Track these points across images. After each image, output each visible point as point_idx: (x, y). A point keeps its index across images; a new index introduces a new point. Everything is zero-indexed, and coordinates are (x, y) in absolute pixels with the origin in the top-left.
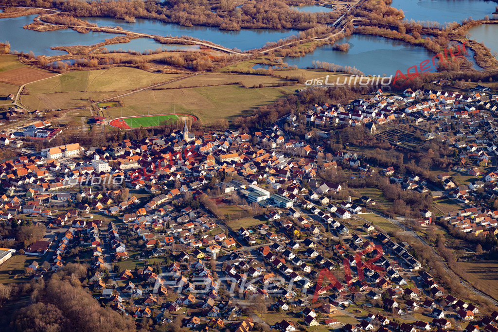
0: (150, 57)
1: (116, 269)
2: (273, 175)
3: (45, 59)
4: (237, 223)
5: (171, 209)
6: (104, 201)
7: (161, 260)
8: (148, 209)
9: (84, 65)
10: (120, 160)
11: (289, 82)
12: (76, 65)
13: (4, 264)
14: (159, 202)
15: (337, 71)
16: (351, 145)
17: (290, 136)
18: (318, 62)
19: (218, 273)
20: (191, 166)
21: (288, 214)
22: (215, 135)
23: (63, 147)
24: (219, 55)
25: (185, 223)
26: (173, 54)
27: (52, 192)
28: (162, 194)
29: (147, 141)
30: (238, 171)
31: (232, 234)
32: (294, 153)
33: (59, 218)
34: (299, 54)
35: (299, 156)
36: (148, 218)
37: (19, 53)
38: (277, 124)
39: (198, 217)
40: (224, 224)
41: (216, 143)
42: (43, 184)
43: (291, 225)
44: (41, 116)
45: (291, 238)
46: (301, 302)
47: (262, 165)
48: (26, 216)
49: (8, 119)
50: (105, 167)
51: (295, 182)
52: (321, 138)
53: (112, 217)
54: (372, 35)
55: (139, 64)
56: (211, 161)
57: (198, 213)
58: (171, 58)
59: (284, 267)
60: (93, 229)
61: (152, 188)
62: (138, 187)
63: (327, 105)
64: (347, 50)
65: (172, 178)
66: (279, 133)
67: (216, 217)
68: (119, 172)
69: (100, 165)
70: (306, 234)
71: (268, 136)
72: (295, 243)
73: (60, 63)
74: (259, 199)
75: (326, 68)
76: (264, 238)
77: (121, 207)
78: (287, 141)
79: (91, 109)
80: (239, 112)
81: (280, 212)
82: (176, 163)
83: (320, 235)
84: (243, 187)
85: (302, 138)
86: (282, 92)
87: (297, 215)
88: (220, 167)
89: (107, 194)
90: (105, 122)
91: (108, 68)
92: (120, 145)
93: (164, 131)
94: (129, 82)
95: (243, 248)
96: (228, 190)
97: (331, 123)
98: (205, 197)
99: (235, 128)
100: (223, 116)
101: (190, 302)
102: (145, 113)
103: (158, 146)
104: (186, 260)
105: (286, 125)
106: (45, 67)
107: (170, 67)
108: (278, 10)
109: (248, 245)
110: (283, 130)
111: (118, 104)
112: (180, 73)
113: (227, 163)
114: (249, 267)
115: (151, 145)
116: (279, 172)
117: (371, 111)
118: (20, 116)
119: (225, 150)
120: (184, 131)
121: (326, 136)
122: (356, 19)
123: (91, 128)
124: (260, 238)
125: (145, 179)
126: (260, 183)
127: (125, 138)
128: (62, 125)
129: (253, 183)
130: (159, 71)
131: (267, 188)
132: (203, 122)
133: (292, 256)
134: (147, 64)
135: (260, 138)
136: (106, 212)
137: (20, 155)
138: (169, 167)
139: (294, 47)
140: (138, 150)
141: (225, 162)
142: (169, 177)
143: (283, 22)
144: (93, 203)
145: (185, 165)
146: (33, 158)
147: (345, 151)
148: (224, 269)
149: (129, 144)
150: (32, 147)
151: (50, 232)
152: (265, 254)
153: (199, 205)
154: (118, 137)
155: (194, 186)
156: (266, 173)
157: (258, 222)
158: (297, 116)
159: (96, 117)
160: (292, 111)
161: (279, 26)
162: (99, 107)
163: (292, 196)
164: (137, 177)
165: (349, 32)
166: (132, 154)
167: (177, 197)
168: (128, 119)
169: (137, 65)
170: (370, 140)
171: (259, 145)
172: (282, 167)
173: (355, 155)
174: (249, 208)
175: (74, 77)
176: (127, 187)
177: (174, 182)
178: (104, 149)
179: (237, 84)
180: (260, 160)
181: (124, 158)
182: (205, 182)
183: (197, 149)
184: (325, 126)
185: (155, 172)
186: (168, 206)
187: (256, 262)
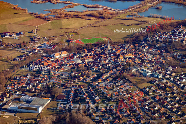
0: (85, 13)
3: (43, 15)
4: (141, 85)
5: (112, 79)
6: (83, 76)
7: (115, 103)
8: (102, 79)
9: (59, 17)
10: (85, 58)
11: (143, 23)
12: (56, 17)
13: (48, 105)
14: (106, 76)
15: (160, 18)
16: (176, 49)
17: (150, 46)
18: (152, 14)
19: (140, 108)
20: (114, 60)
21: (161, 81)
22: (119, 46)
23: (60, 53)
24: (111, 12)
25: (119, 86)
26: (93, 12)
27: (60, 72)
28: (106, 73)
29: (93, 49)
30: (134, 61)
31: (141, 90)
32: (153, 53)
33: (66, 84)
34: (143, 11)
35: (155, 54)
36: (103, 83)
37: (32, 13)
38: (144, 41)
39: (124, 83)
40: (136, 86)
41: (121, 50)
42: (56, 69)
43: (164, 85)
44: (47, 39)
45: (166, 92)
46: (179, 121)
47: (142, 59)
48: (52, 83)
49: (34, 41)
50: (79, 61)
51: (158, 66)
52: (163, 47)
53: (87, 83)
54: (169, 2)
55: (81, 17)
56: (121, 57)
57: (124, 81)
58: (93, 13)
59: (167, 105)
60: (82, 89)
61: (101, 70)
62: (94, 70)
63: (161, 32)
64: (161, 9)
66: (145, 45)
67: (132, 83)
68: (85, 63)
69: (77, 60)
70: (171, 89)
71: (141, 46)
72: (168, 94)
73: (50, 17)
74: (148, 74)
75: (156, 16)
76: (155, 92)
77: (90, 79)
78: (149, 48)
79: (66, 36)
80: (126, 36)
81: (158, 80)
82: (107, 59)
83: (177, 90)
84: (139, 69)
85: (155, 46)
86: (141, 27)
87: (165, 81)
88: (126, 60)
89: (83, 73)
90: (74, 42)
91: (69, 18)
92: (82, 51)
93: (99, 45)
94: (79, 24)
95: (147, 97)
96: (133, 71)
97: (166, 40)
98: (125, 74)
99: (127, 43)
100: (120, 38)
101: (133, 122)
102: (89, 37)
103: (98, 52)
104: (126, 103)
105: (148, 41)
106: (43, 19)
107: (93, 17)
109: (149, 95)
110: (146, 43)
111: (76, 33)
112: (98, 20)
113: (128, 58)
114: (152, 105)
115: (95, 51)
116: (150, 62)
117: (180, 35)
118: (39, 40)
119: (125, 52)
120: (108, 45)
121: (165, 46)
123: (68, 44)
124: (153, 92)
125: (97, 66)
126: (145, 66)
127: (84, 48)
128: (57, 43)
129: (142, 67)
130: (89, 19)
131: (148, 69)
132: (113, 41)
133: (169, 100)
134: (84, 16)
135: (138, 47)
136: (85, 81)
137: (43, 56)
138: (105, 60)
139: (141, 8)
140: (90, 53)
141: (127, 58)
142: (106, 65)
144: (78, 77)
145: (112, 60)
146: (48, 58)
147: (174, 52)
148: (142, 106)
149: (86, 51)
150: (47, 53)
151: (64, 90)
152: (157, 99)
153: (123, 77)
154: (81, 48)
155: (118, 68)
156: (145, 62)
157: (149, 85)
158: (151, 37)
159: (70, 40)
160: (149, 35)
162: (69, 35)
163: (160, 73)
164: (93, 65)
165: (160, 1)
166: (88, 55)
167: (112, 74)
168: (82, 40)
169: (80, 17)
170: (184, 47)
171: (138, 50)
172: (150, 59)
173: (179, 53)
174: (145, 78)
175: (56, 23)
176: (90, 70)
177: (109, 67)
178: (76, 53)
179: (122, 24)
180: (141, 56)
181: (86, 57)
182: (122, 67)
183: (114, 52)
184: (164, 42)
185: (100, 63)
186: (110, 78)
187: (154, 103)
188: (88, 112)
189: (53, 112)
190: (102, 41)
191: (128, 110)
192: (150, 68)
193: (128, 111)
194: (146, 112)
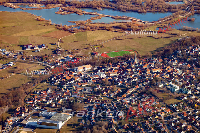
0: (112, 25)
1: (120, 124)
2: (177, 78)
3: (67, 27)
4: (168, 101)
5: (137, 94)
6: (106, 91)
7: (140, 120)
8: (127, 95)
9: (84, 29)
10: (109, 72)
11: (173, 36)
12: (81, 29)
13: (69, 121)
14: (131, 92)
15: (193, 30)
17: (180, 60)
18: (184, 26)
19: (166, 125)
20: (141, 75)
21: (190, 97)
22: (147, 60)
23: (84, 66)
24: (140, 24)
26: (121, 24)
27: (83, 87)
28: (132, 88)
29: (119, 63)
30: (162, 76)
31: (168, 107)
32: (183, 68)
33: (89, 99)
35: (186, 69)
36: (128, 99)
37: (56, 24)
38: (173, 54)
40: (162, 102)
41: (149, 64)
42: (78, 84)
43: (192, 102)
44: (71, 52)
45: (194, 108)
47: (171, 73)
48: (74, 98)
49: (57, 54)
50: (103, 75)
51: (187, 81)
52: (194, 61)
53: (111, 98)
55: (107, 29)
56: (148, 72)
57: (150, 97)
58: (121, 25)
59: (195, 123)
60: (105, 104)
61: (126, 85)
62: (119, 84)
63: (193, 46)
64: (194, 21)
65: (133, 80)
66: (175, 59)
67: (158, 98)
68: (110, 78)
69: (101, 74)
71: (170, 60)
72: (197, 111)
73: (74, 29)
74: (176, 90)
75: (188, 29)
76: (182, 108)
77: (114, 94)
78: (179, 62)
79: (91, 49)
80: (155, 49)
81: (186, 96)
82: (134, 73)
84: (167, 84)
85: (185, 61)
86: (171, 40)
87: (194, 97)
88: (153, 75)
89: (107, 88)
90: (99, 55)
91: (94, 30)
92: (107, 65)
93: (125, 58)
94: (105, 37)
95: (174, 113)
96: (161, 86)
97: (197, 54)
98: (152, 89)
99: (156, 57)
100: (149, 51)
102: (115, 50)
103: (124, 65)
104: (151, 119)
105: (178, 55)
106: (68, 30)
107: (121, 30)
108: (161, 4)
109: (176, 112)
110: (176, 57)
111: (102, 46)
113: (156, 73)
114: (179, 122)
115: (121, 65)
116: (180, 77)
118: (62, 53)
119: (153, 67)
120: (134, 59)
121: (196, 60)
122: (195, 7)
123: (93, 57)
124: (181, 108)
125: (122, 81)
126: (173, 82)
127: (109, 62)
128: (80, 56)
129: (170, 82)
130: (116, 32)
131: (177, 84)
132: (141, 54)
133: (197, 117)
134: (111, 28)
135: (167, 61)
136: (108, 96)
137: (65, 70)
138: (131, 75)
139: (172, 20)
140: (116, 67)
141: (155, 72)
143: (164, 9)
144: (102, 92)
145: (138, 74)
146: (71, 71)
148: (168, 123)
149: (111, 65)
151: (86, 105)
152: (185, 116)
153: (149, 93)
154: (106, 61)
155: (145, 84)
156: (174, 77)
157: (177, 101)
158: (181, 51)
159: (95, 53)
160: (179, 49)
161: (163, 11)
162: (94, 48)
163: (189, 88)
164: (118, 80)
165: (193, 13)
166: (114, 69)
167: (138, 89)
168: (108, 53)
169: (106, 29)
171: (167, 64)
172: (180, 74)
174: (172, 94)
175: (81, 35)
176: (115, 84)
177: (135, 82)
178: (101, 67)
179: (151, 36)
180: (169, 71)
181: (111, 71)
182: (149, 82)
183: (142, 66)
184: (195, 56)
185: (126, 77)
186: (135, 93)
187: (182, 120)
188: (111, 129)
189: (74, 128)
190: (129, 54)
191: (153, 127)
192: (179, 83)
193: (152, 129)
194: (172, 130)
